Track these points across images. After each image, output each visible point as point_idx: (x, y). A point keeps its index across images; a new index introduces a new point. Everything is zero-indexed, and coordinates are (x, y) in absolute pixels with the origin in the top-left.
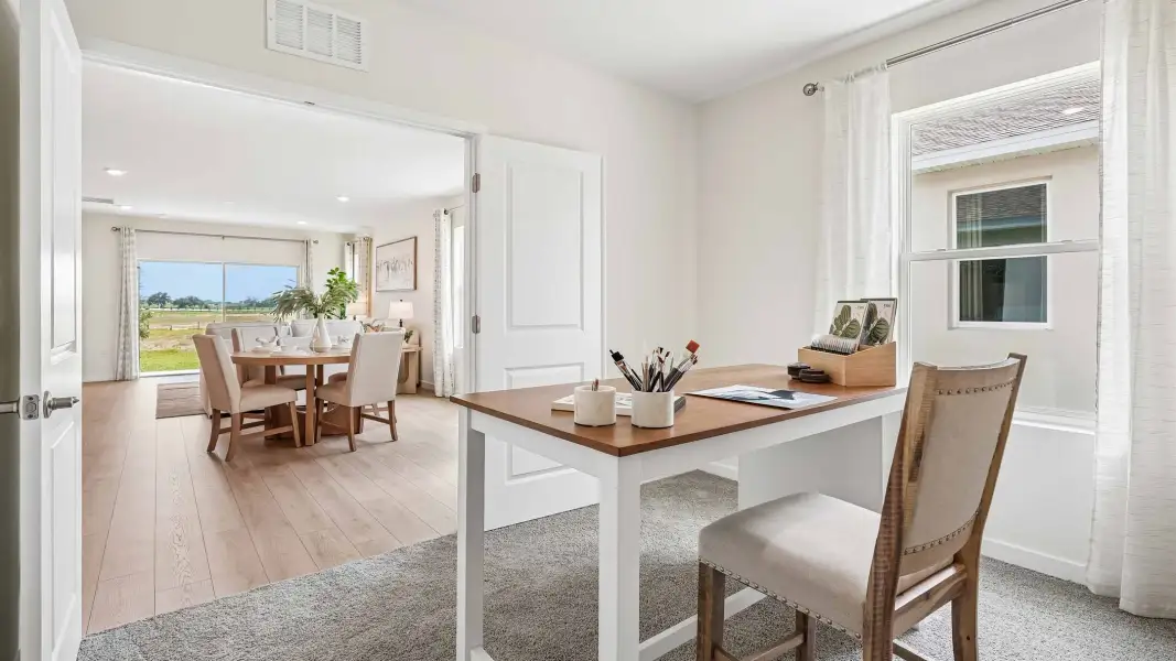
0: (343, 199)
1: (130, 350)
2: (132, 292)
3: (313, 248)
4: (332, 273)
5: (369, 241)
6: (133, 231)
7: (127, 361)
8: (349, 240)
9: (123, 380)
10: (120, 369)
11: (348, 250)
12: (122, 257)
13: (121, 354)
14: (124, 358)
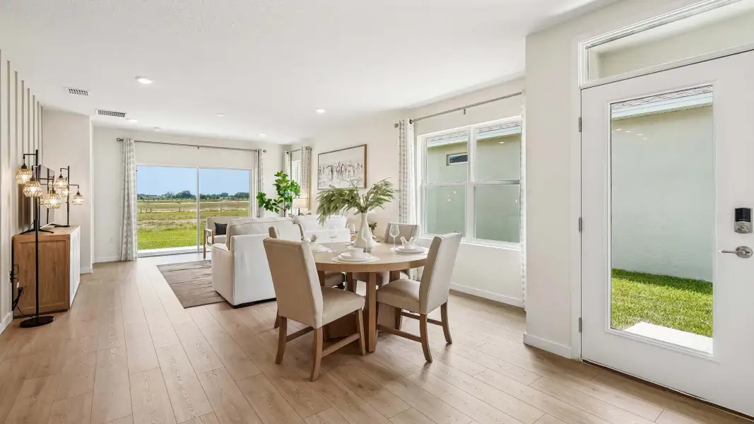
0: (321, 111)
1: (131, 236)
2: (132, 191)
3: (263, 156)
4: (278, 175)
5: (309, 149)
6: (132, 141)
7: (129, 246)
8: (288, 150)
9: (126, 261)
10: (124, 252)
11: (287, 157)
12: (125, 162)
13: (125, 240)
14: (127, 243)
